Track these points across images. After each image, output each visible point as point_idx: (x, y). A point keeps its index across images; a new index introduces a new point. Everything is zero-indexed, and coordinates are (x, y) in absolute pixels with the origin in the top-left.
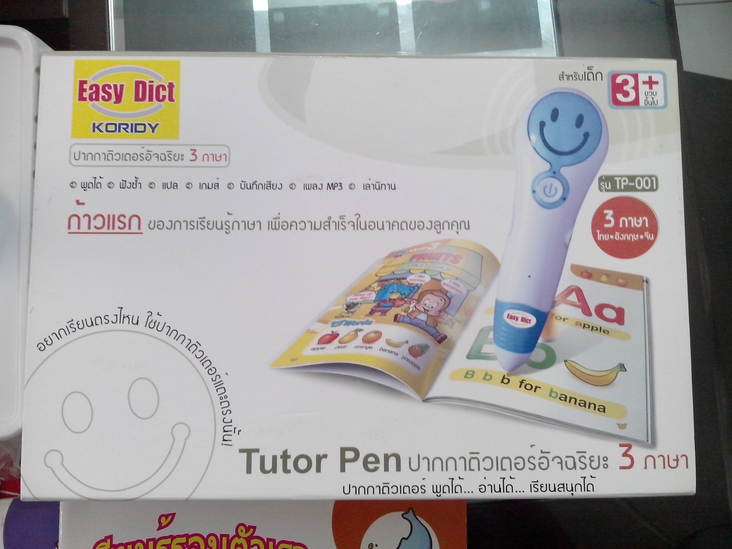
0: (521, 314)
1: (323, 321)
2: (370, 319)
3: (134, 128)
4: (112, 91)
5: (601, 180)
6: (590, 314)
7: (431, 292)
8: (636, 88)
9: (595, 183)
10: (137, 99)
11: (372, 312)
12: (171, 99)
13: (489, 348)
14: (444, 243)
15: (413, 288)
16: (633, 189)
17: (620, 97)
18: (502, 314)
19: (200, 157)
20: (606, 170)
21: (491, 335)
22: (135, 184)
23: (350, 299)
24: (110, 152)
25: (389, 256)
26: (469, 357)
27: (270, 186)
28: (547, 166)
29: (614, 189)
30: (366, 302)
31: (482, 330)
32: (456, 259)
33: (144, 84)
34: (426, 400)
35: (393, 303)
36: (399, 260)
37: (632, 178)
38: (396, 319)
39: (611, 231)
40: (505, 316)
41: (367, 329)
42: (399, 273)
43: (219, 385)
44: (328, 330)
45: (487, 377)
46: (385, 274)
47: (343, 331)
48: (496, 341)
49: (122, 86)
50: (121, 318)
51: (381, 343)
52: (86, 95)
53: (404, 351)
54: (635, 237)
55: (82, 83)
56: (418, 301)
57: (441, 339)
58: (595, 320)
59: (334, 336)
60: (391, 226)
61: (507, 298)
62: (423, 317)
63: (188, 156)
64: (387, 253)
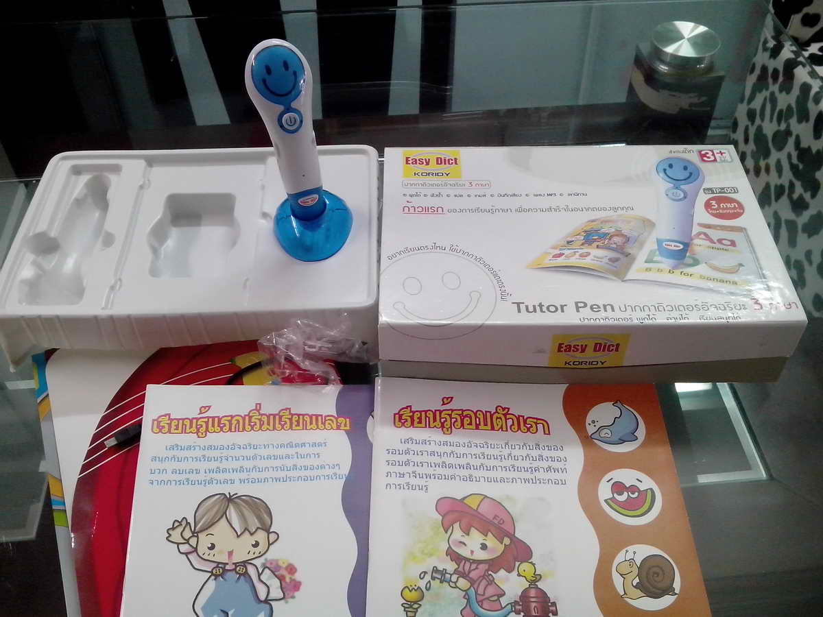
0: (673, 244)
1: (553, 248)
2: (582, 247)
3: (437, 174)
4: (424, 161)
5: (704, 189)
6: (715, 243)
7: (617, 235)
8: (713, 155)
9: (702, 191)
10: (438, 164)
11: (583, 244)
12: (456, 163)
13: (656, 258)
14: (620, 216)
15: (606, 234)
16: (724, 193)
17: (705, 158)
18: (662, 244)
19: (474, 185)
20: (705, 186)
21: (657, 253)
22: (439, 195)
23: (570, 239)
24: (425, 183)
25: (589, 221)
26: (646, 262)
27: (514, 195)
28: (672, 185)
29: (713, 193)
30: (578, 240)
31: (651, 251)
32: (629, 222)
33: (441, 158)
34: (623, 281)
35: (595, 240)
36: (595, 223)
37: (723, 189)
38: (598, 247)
39: (716, 210)
40: (664, 244)
41: (581, 251)
42: (595, 228)
43: (495, 275)
44: (558, 252)
45: (659, 270)
46: (587, 228)
47: (567, 252)
48: (661, 254)
49: (429, 160)
50: (435, 247)
51: (591, 257)
52: (410, 162)
53: (606, 260)
54: (731, 211)
55: (407, 158)
56: (610, 239)
57: (628, 255)
58: (718, 245)
59: (561, 255)
60: (587, 210)
61: (662, 237)
62: (614, 246)
63: (467, 184)
64: (587, 220)
